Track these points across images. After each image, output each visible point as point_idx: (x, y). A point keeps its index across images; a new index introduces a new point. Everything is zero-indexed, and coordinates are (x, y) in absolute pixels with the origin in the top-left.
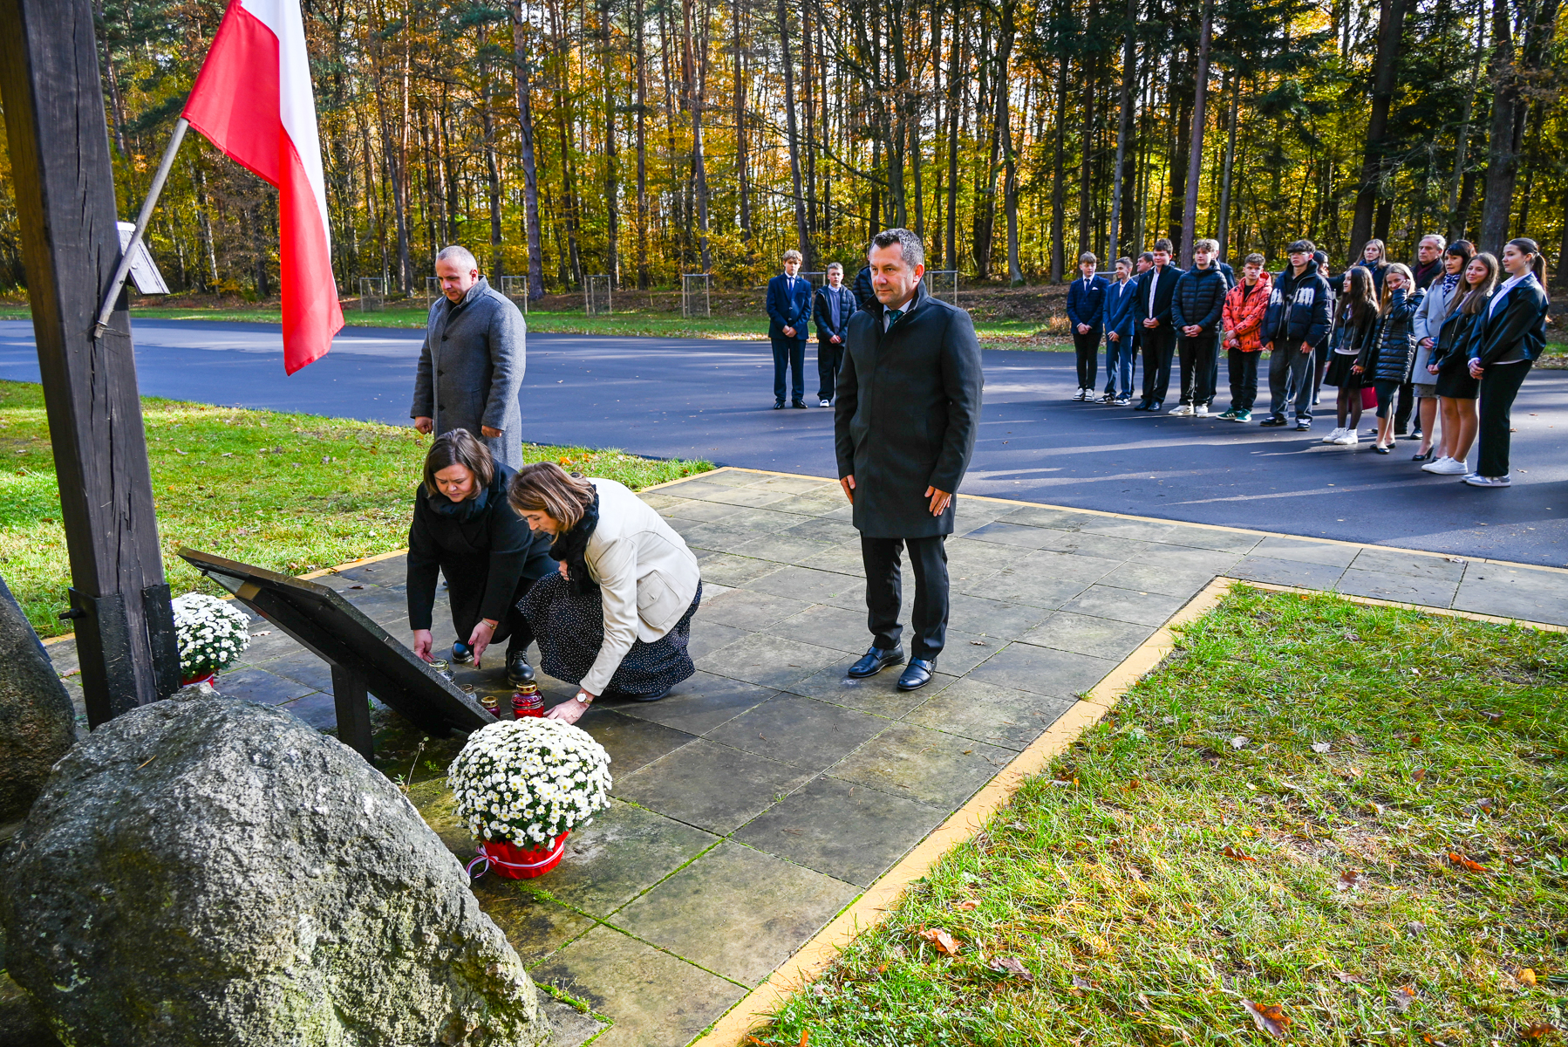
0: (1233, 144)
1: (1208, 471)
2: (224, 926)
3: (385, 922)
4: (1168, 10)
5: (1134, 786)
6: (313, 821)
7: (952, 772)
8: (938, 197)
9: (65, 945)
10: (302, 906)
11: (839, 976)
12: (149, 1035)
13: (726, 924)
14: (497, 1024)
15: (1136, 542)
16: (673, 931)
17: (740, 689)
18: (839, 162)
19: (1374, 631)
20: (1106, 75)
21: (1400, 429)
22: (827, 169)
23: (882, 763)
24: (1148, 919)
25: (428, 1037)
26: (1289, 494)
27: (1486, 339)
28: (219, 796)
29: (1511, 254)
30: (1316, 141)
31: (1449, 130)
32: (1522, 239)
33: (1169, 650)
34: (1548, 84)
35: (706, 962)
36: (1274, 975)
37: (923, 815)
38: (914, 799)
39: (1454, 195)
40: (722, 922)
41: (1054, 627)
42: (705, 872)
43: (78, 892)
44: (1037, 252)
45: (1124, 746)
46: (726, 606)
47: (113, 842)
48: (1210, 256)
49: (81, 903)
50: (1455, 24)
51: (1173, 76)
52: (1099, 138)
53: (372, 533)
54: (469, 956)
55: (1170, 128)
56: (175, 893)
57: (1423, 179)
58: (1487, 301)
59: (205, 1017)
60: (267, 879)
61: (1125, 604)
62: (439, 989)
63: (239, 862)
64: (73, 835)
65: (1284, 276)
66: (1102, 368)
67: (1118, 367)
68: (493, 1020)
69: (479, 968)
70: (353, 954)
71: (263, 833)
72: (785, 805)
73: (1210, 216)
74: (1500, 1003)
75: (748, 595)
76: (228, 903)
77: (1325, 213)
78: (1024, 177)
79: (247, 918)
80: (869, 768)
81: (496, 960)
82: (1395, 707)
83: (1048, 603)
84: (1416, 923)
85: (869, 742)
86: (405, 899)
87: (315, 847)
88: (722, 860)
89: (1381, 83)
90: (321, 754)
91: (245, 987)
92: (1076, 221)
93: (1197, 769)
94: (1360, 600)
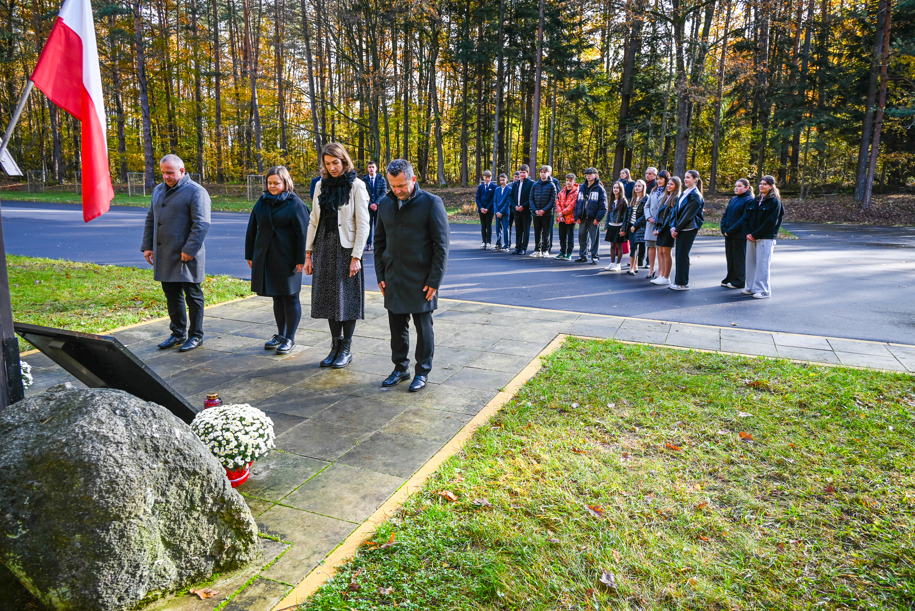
0: (555, 115)
1: (551, 285)
2: (110, 494)
3: (187, 492)
4: (519, 41)
5: (530, 426)
6: (152, 441)
7: (443, 426)
8: (397, 136)
9: (13, 514)
10: (148, 483)
11: (402, 514)
12: (67, 554)
13: (342, 499)
14: (239, 544)
15: (519, 318)
16: (315, 504)
17: (326, 395)
18: (340, 112)
19: (632, 355)
20: (487, 74)
21: (640, 264)
22: (333, 116)
23: (407, 425)
24: (541, 479)
25: (206, 552)
26: (590, 295)
27: (678, 218)
28: (102, 430)
29: (688, 177)
30: (595, 116)
31: (658, 114)
32: (693, 170)
33: (540, 367)
34: (702, 94)
35: (335, 515)
36: (597, 495)
37: (431, 446)
38: (426, 439)
39: (661, 147)
40: (339, 498)
41: (483, 359)
42: (326, 478)
43: (19, 487)
44: (453, 170)
45: (524, 410)
46: (309, 355)
47: (40, 458)
48: (548, 174)
49: (21, 492)
50: (659, 60)
51: (522, 76)
52: (485, 108)
53: (82, 323)
54: (227, 509)
55: (522, 104)
56: (82, 479)
57: (646, 138)
58: (677, 200)
59: (98, 542)
60: (131, 470)
61: (517, 348)
62: (212, 527)
63: (117, 462)
64: (12, 458)
65: (584, 186)
66: (494, 232)
67: (502, 232)
68: (238, 543)
69: (232, 515)
70: (171, 509)
71: (128, 447)
72: (361, 446)
73: (544, 152)
74: (687, 498)
75: (321, 350)
76: (112, 482)
77: (601, 154)
78: (445, 127)
79: (122, 489)
80: (401, 427)
81: (240, 511)
82: (642, 387)
83: (479, 348)
84: (653, 471)
85: (399, 416)
86: (197, 480)
87: (153, 454)
88: (334, 472)
89: (625, 87)
90: (151, 410)
91: (119, 525)
92: (474, 152)
93: (557, 418)
94: (625, 342)
